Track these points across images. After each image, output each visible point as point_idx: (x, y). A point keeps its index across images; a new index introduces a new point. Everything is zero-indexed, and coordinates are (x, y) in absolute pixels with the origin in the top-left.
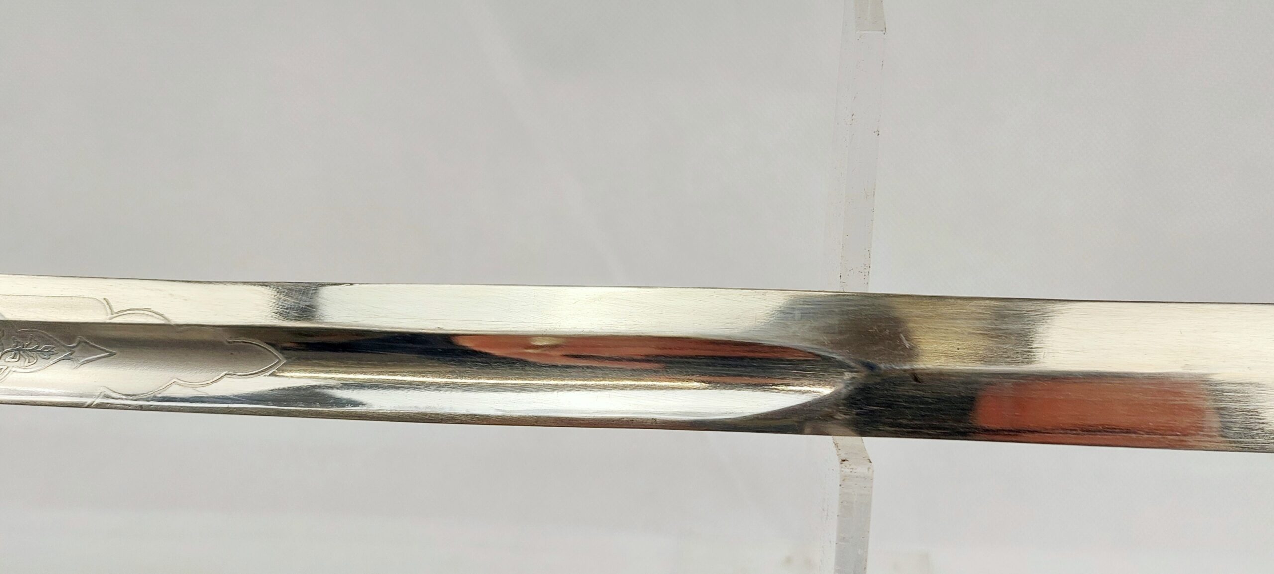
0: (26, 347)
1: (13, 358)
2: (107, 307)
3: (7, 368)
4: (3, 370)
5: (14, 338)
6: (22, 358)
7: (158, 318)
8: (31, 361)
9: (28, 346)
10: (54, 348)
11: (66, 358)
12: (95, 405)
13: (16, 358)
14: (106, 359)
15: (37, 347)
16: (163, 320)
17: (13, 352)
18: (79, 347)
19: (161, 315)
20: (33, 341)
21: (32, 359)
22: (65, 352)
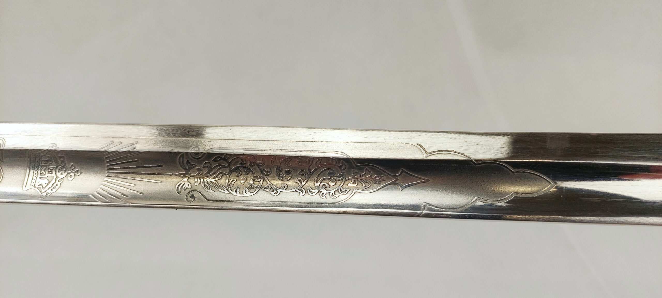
0: (362, 176)
1: (353, 184)
2: (422, 149)
3: (349, 190)
4: (347, 192)
5: (353, 170)
6: (360, 184)
7: (461, 156)
8: (366, 185)
9: (364, 176)
10: (383, 177)
11: (393, 183)
12: (423, 214)
13: (355, 184)
14: (423, 184)
15: (371, 176)
16: (465, 157)
17: (353, 180)
18: (402, 175)
19: (463, 154)
20: (367, 171)
21: (367, 184)
22: (392, 179)
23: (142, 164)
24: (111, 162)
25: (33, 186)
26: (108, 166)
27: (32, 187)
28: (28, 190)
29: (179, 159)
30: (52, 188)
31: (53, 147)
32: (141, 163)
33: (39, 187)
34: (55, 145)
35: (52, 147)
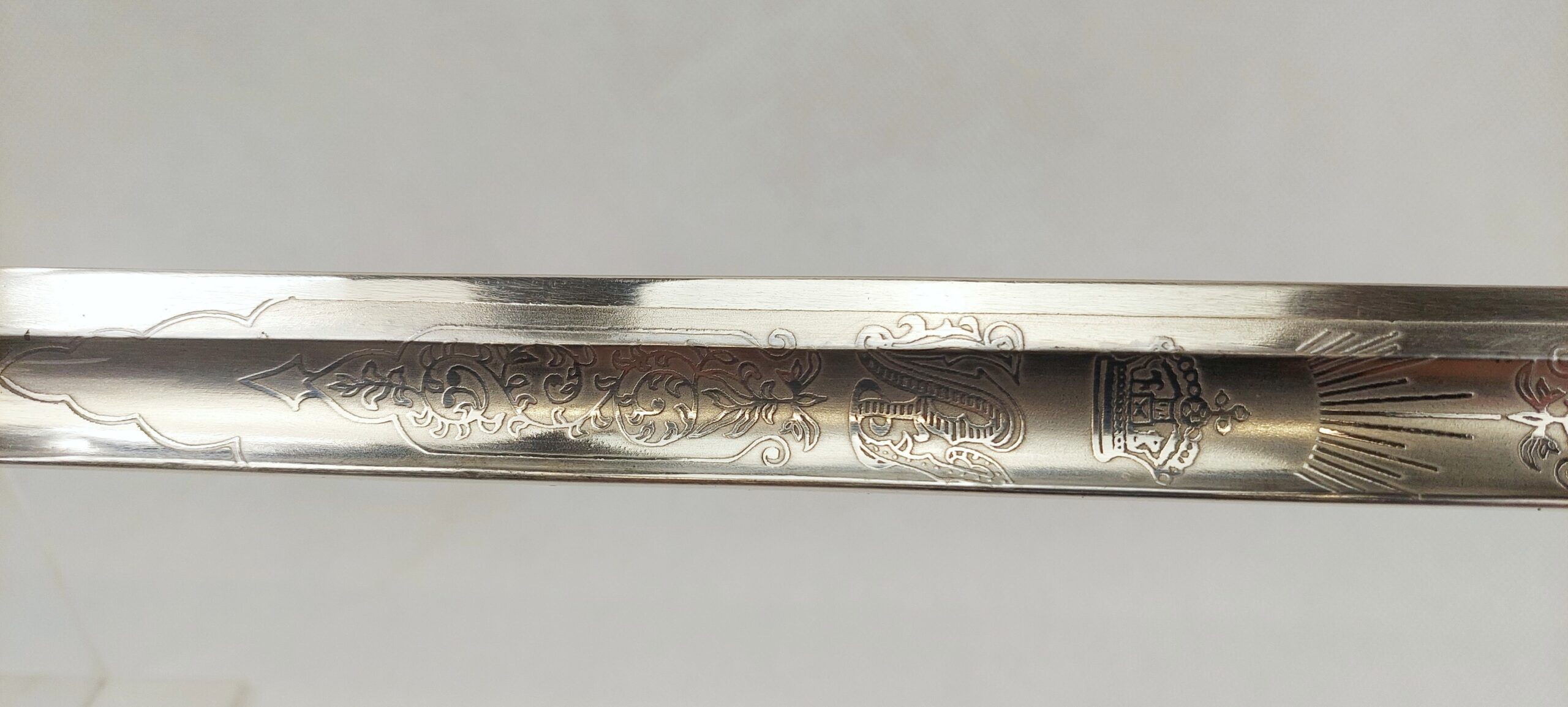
23: (1414, 390)
24: (1331, 386)
25: (1123, 449)
26: (1322, 396)
27: (1121, 452)
28: (1111, 459)
29: (1517, 378)
30: (1178, 455)
31: (1166, 346)
32: (1414, 388)
33: (1139, 451)
34: (1170, 343)
35: (1163, 346)
